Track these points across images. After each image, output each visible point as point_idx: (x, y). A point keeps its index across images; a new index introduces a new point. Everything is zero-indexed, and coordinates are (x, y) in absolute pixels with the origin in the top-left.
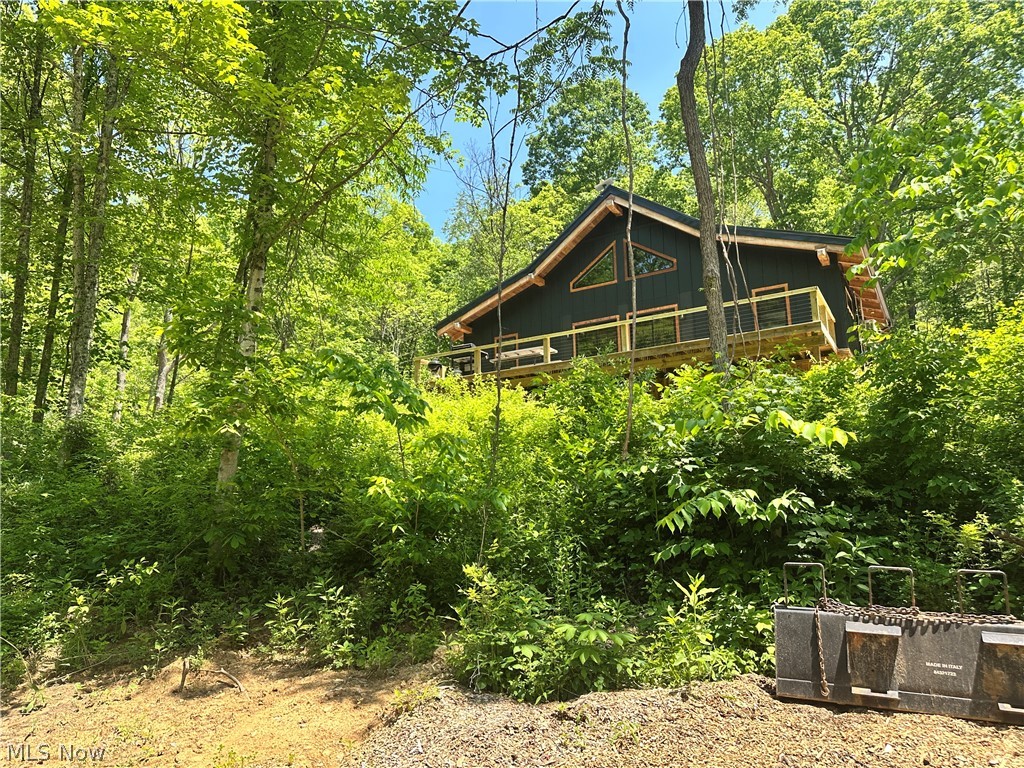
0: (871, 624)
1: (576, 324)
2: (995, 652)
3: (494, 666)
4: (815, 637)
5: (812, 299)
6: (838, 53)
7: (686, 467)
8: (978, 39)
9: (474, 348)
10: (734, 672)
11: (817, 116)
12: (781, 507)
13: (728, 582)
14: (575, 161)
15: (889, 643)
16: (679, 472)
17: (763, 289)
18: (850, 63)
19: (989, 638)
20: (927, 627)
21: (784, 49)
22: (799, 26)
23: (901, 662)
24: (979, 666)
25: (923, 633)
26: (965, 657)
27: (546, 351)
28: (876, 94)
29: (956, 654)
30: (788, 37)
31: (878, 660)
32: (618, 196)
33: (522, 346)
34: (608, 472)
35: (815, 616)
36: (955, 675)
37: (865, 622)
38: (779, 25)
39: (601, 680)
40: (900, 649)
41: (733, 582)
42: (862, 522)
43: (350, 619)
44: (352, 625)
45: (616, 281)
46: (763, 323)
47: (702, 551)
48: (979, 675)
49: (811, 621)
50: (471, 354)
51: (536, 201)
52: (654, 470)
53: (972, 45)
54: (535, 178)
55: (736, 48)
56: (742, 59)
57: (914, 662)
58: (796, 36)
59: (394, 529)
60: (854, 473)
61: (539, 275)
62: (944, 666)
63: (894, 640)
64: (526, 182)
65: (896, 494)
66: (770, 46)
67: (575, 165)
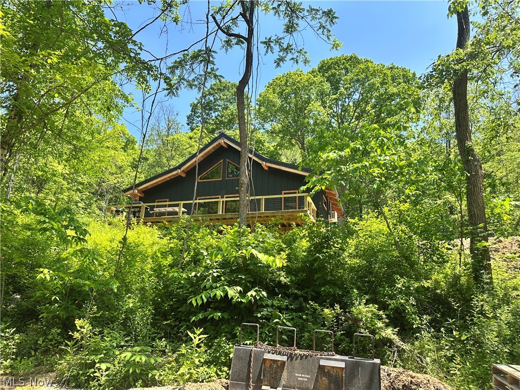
0: (275, 355)
1: (199, 198)
2: (324, 369)
3: (82, 374)
4: (250, 361)
5: (305, 199)
6: (337, 89)
7: (214, 274)
8: (394, 94)
9: (142, 204)
10: (214, 378)
11: (324, 116)
12: (252, 296)
13: (224, 333)
14: (214, 118)
15: (281, 364)
16: (211, 276)
17: (287, 192)
18: (341, 94)
19: (322, 363)
20: (298, 357)
21: (313, 83)
22: (321, 74)
23: (285, 374)
24: (317, 376)
25: (296, 360)
26: (312, 372)
27: (180, 210)
28: (351, 110)
29: (309, 370)
30: (316, 78)
31: (276, 373)
32: (226, 138)
33: (170, 206)
34: (176, 274)
35: (252, 350)
36: (306, 380)
37: (273, 354)
38: (313, 72)
39: (140, 381)
40: (285, 367)
41: (227, 332)
42: (292, 305)
43: (15, 347)
44: (14, 350)
45: (221, 179)
46: (286, 207)
47: (213, 316)
48: (317, 380)
49: (249, 353)
50: (140, 207)
51: (191, 134)
52: (198, 275)
53: (391, 96)
54: (193, 123)
55: (293, 79)
56: (294, 84)
57: (290, 373)
58: (319, 78)
59: (53, 298)
60: (291, 281)
61: (183, 171)
62: (303, 376)
63: (284, 363)
64: (188, 124)
65: (309, 293)
66: (307, 81)
67: (214, 120)
